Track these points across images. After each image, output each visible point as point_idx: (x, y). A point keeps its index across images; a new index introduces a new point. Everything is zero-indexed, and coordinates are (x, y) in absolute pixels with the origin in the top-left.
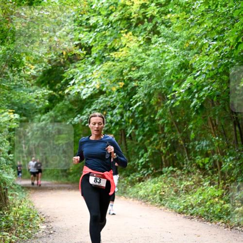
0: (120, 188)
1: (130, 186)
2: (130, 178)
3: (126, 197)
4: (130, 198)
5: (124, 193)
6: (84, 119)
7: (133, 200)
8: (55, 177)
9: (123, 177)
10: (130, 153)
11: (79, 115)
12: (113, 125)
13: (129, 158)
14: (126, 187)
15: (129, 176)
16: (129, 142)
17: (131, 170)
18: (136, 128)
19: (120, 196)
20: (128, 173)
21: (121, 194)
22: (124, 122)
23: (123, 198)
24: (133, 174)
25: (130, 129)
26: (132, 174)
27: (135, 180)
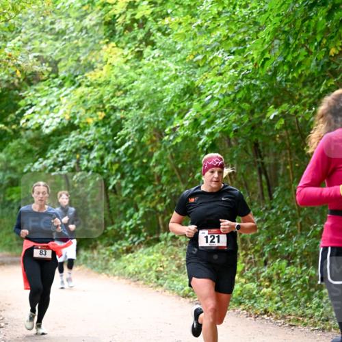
0: (100, 262)
1: (113, 259)
2: (113, 248)
3: (108, 275)
4: (114, 276)
5: (106, 269)
6: (48, 165)
7: (118, 279)
8: (7, 247)
9: (104, 246)
10: (114, 212)
11: (41, 160)
12: (90, 173)
13: (112, 220)
14: (108, 260)
15: (112, 245)
16: (112, 196)
17: (115, 236)
18: (122, 177)
19: (100, 273)
20: (111, 241)
21: (101, 271)
22: (106, 169)
23: (104, 276)
24: (119, 242)
25: (114, 179)
26: (117, 241)
27: (121, 251)
